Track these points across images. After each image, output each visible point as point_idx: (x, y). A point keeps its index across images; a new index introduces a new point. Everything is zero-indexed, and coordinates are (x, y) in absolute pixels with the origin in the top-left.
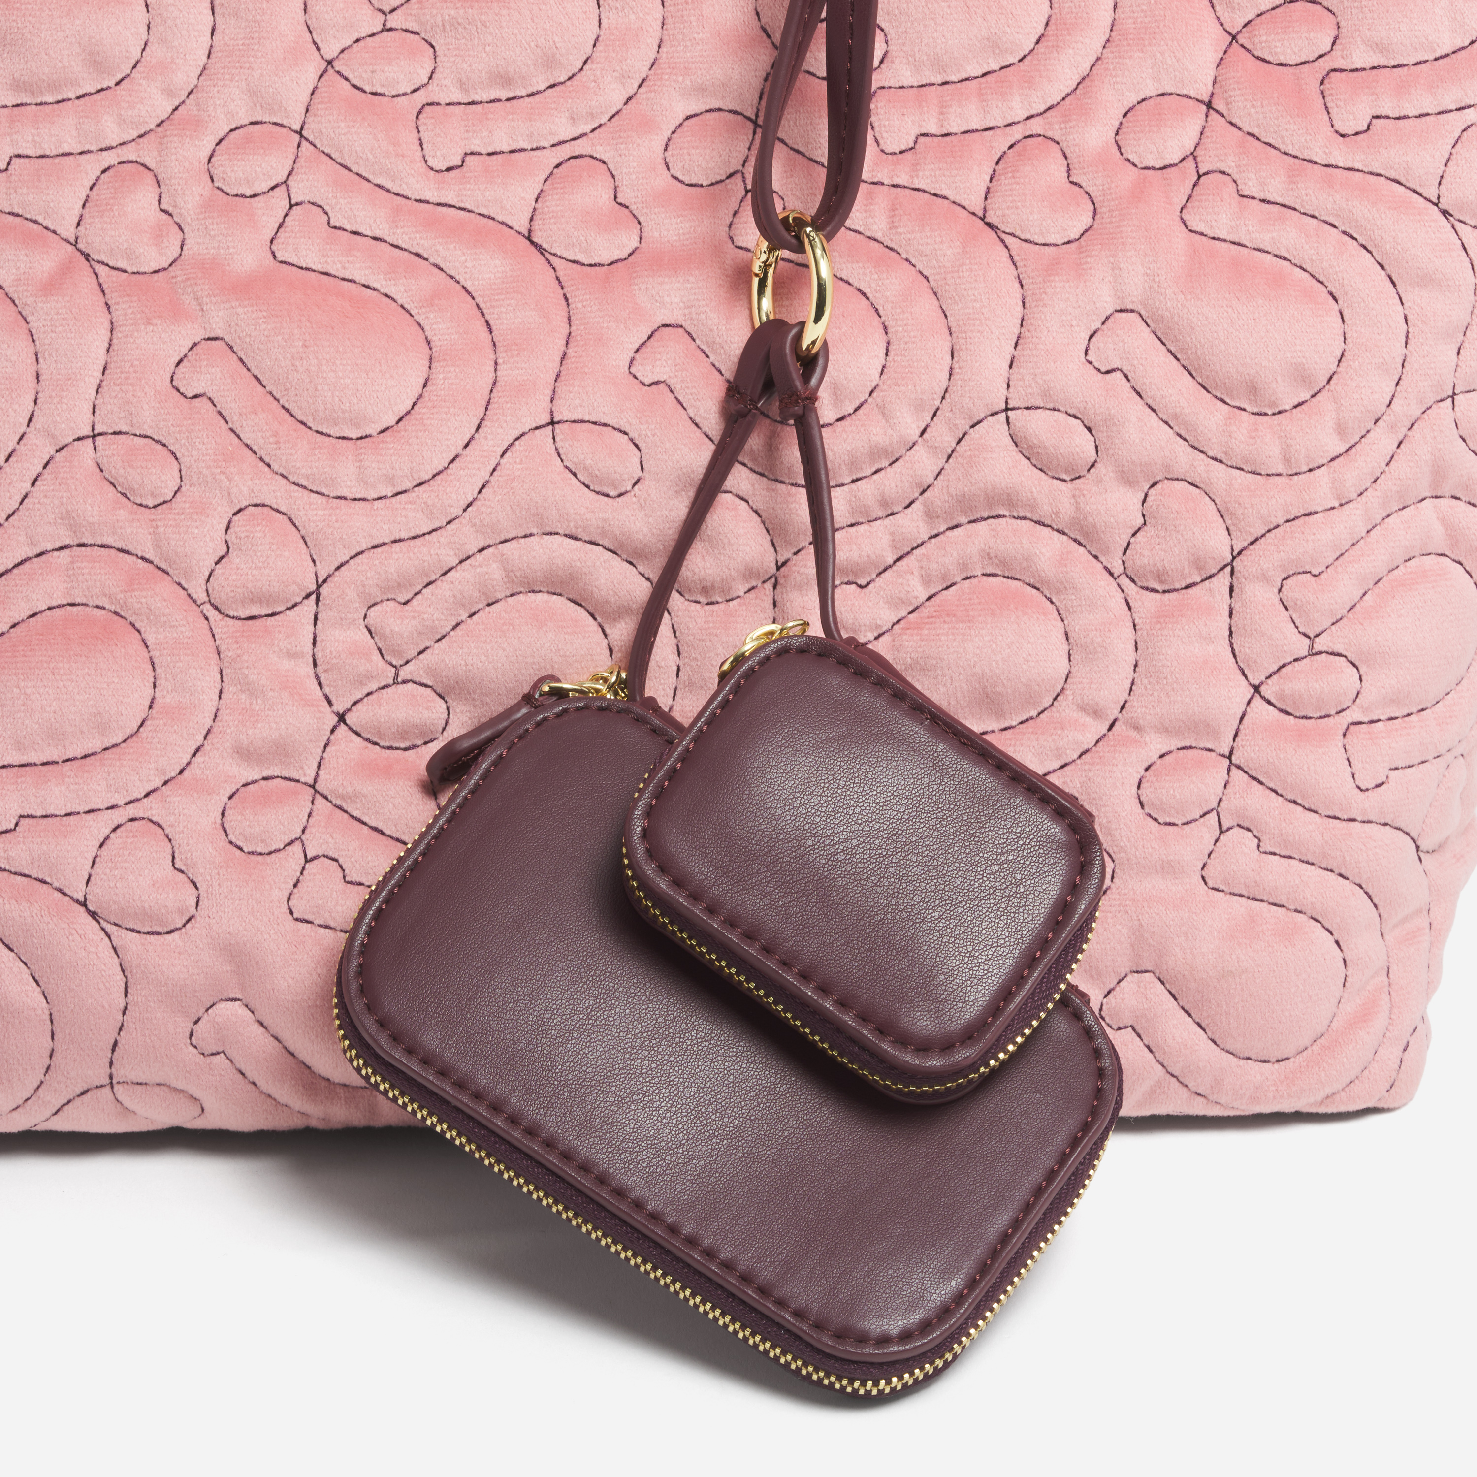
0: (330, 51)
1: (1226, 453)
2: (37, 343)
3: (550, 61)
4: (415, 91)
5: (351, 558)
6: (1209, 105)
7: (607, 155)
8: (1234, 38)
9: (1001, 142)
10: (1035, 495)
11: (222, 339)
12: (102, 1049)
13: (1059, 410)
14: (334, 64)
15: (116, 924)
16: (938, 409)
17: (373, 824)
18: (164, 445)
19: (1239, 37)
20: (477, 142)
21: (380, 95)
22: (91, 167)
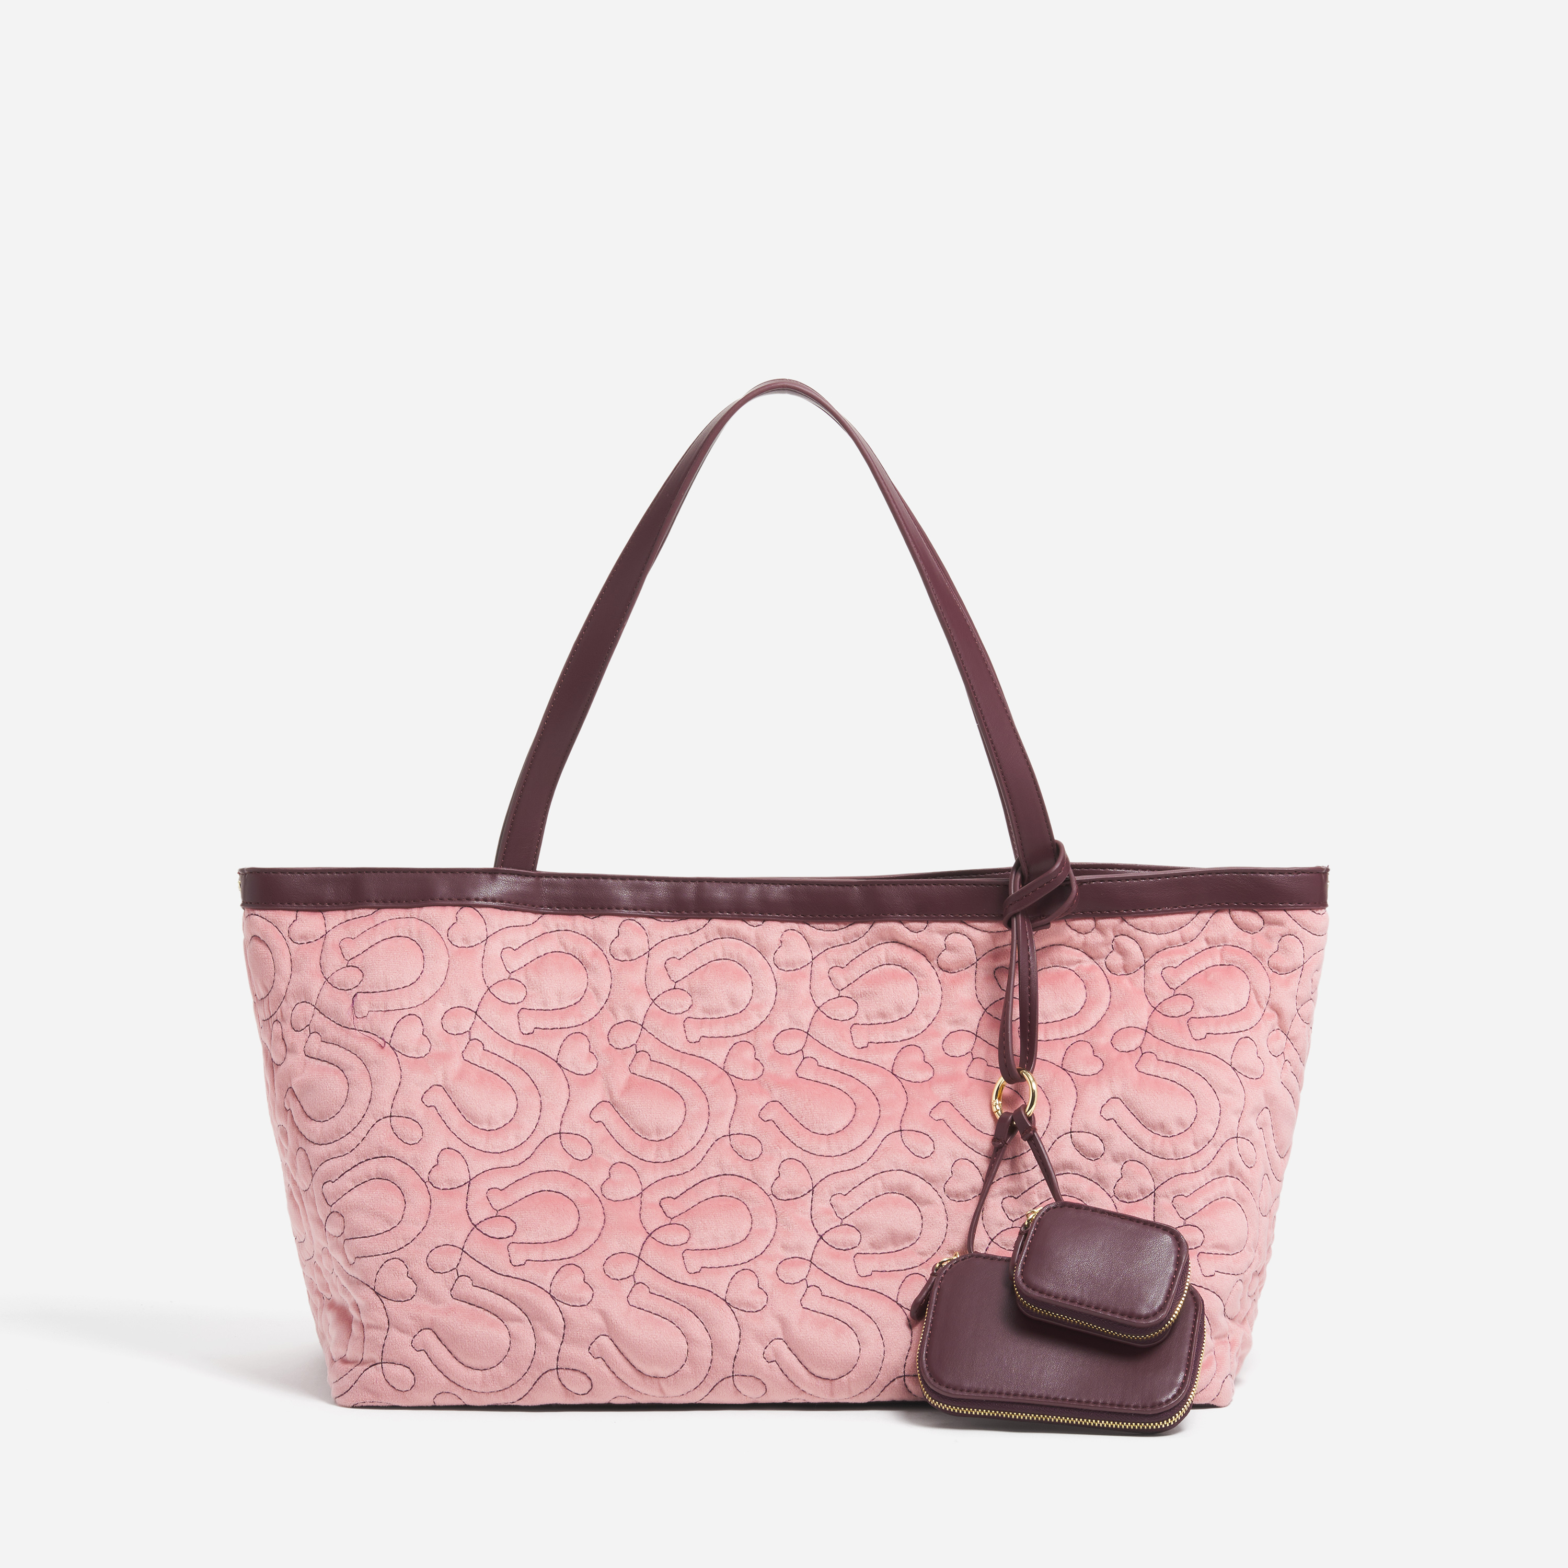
0: (819, 1003)
1: (1152, 1151)
2: (709, 1102)
3: (900, 1008)
4: (850, 1019)
5: (826, 1177)
6: (1146, 1031)
7: (921, 1045)
8: (1155, 1009)
9: (1068, 1043)
10: (1081, 1165)
11: (778, 1101)
12: (730, 1359)
13: (1090, 1133)
14: (820, 1008)
15: (737, 1308)
16: (1045, 1131)
17: (833, 1276)
18: (756, 1138)
19: (1157, 1008)
20: (873, 1038)
21: (837, 1020)
22: (730, 1043)
